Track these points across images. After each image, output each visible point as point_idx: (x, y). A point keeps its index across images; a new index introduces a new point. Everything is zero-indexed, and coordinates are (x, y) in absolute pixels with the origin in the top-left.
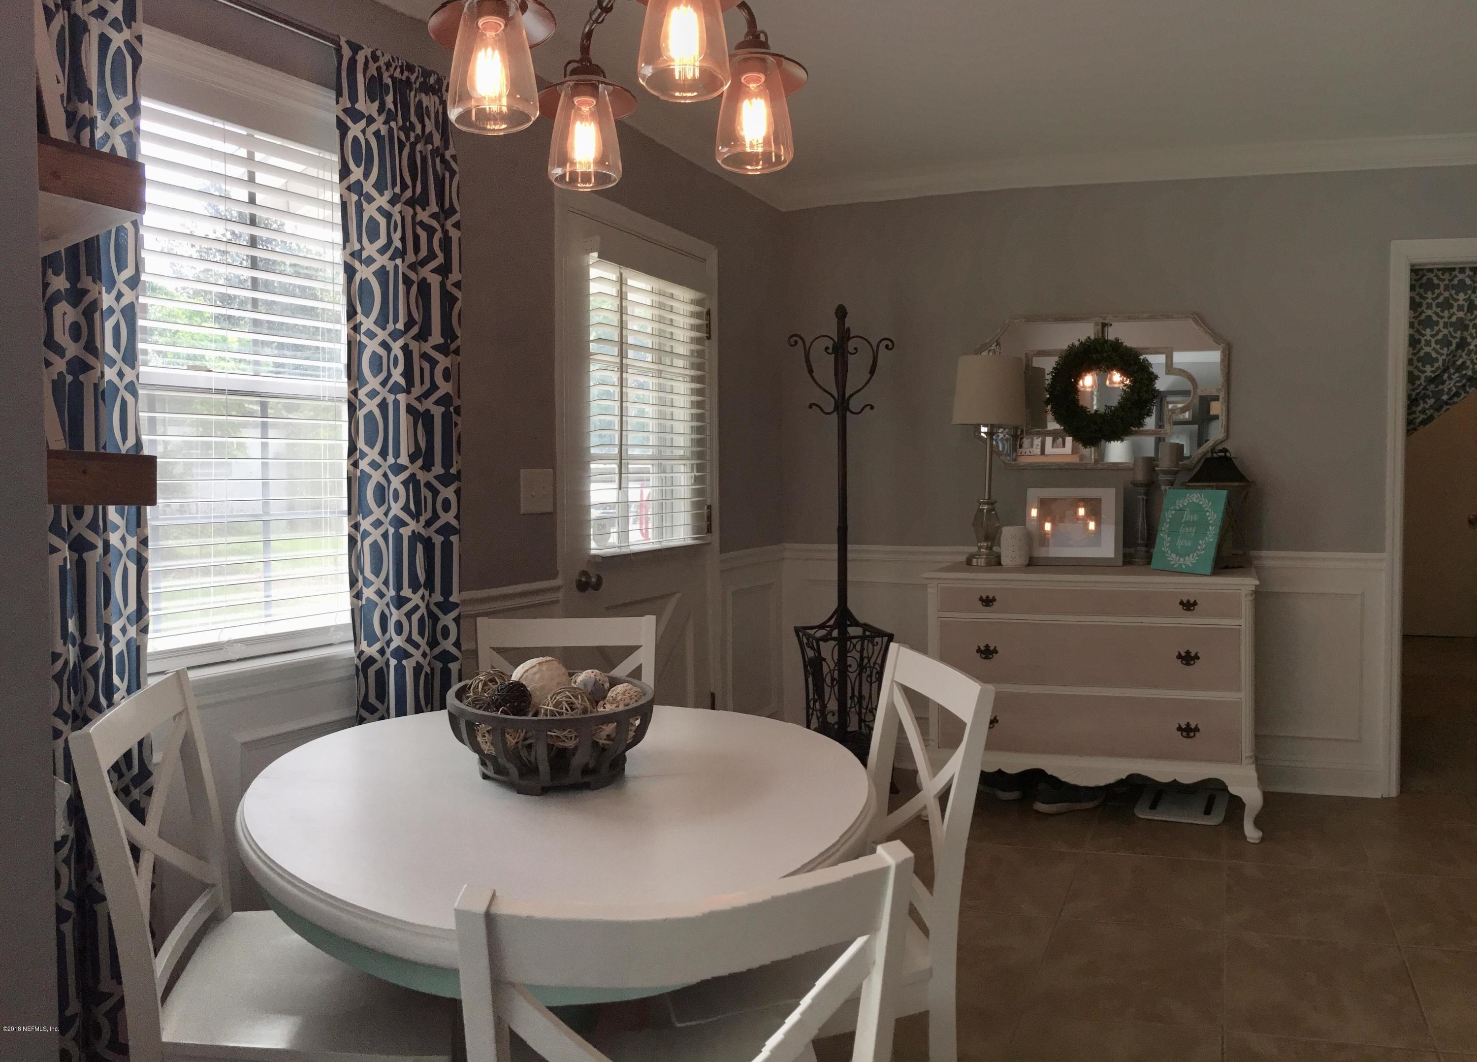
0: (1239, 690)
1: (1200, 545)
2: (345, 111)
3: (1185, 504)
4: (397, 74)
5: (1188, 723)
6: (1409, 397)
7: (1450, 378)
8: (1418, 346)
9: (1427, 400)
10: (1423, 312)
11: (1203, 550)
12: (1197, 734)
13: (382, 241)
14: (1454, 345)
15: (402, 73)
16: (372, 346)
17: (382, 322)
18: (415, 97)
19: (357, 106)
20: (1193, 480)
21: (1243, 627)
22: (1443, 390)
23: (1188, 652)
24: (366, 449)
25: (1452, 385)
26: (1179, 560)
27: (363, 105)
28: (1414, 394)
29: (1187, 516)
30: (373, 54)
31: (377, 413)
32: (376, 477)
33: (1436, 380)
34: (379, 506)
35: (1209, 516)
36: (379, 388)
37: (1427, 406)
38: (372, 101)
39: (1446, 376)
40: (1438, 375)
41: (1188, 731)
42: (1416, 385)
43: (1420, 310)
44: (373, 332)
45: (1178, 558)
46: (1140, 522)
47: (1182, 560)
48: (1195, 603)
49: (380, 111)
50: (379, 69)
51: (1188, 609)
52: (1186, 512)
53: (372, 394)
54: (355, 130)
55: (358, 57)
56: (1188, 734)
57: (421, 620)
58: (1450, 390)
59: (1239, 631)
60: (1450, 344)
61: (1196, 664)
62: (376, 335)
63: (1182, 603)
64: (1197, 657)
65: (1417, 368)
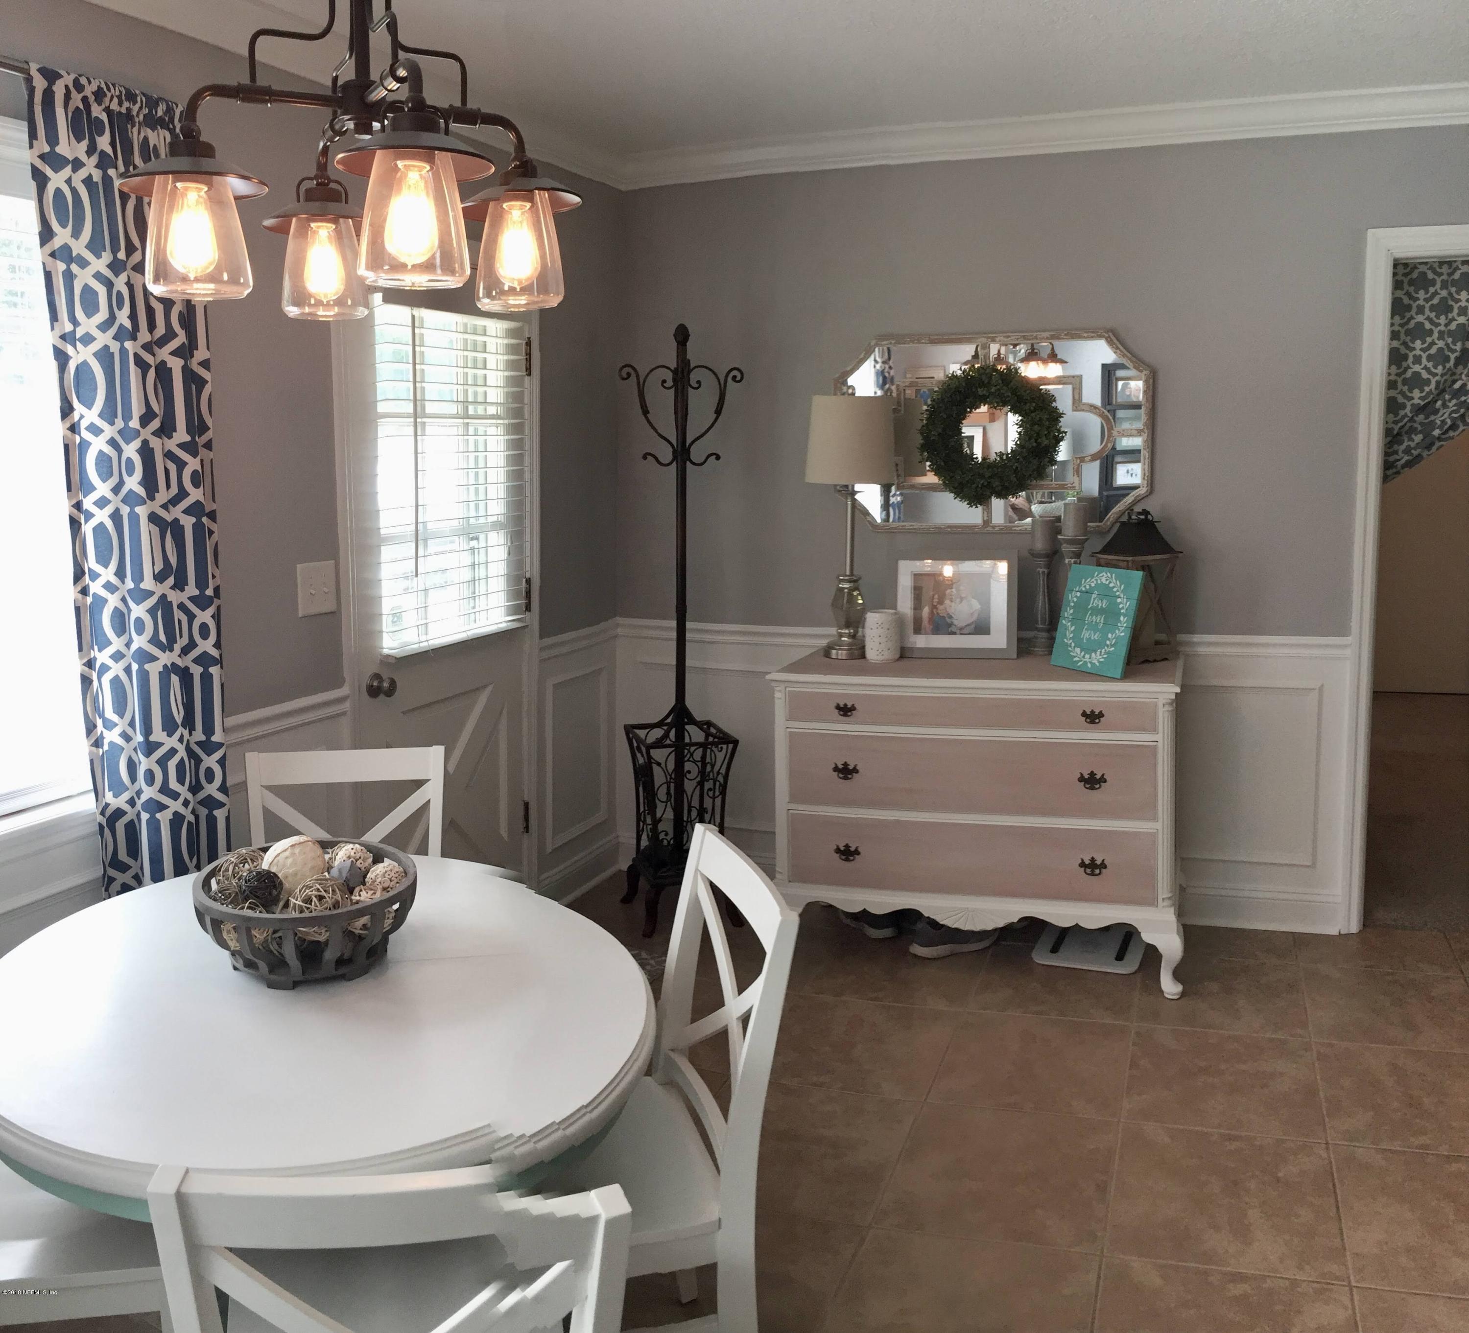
0: (1155, 819)
1: (1109, 639)
2: (42, 157)
3: (1093, 585)
4: (114, 106)
5: (1093, 858)
6: (1388, 432)
7: (1444, 405)
8: (1404, 364)
9: (1413, 436)
10: (1412, 318)
11: (1112, 646)
12: (1103, 871)
13: (102, 315)
14: (1452, 362)
15: (120, 104)
16: (98, 445)
17: (109, 414)
18: (139, 133)
19: (58, 149)
20: (1105, 550)
21: (1160, 745)
22: (1433, 421)
23: (1092, 774)
24: (98, 568)
25: (1446, 415)
26: (1084, 657)
27: (67, 147)
28: (1396, 428)
29: (1095, 602)
30: (76, 82)
31: (109, 524)
32: (113, 601)
33: (1427, 409)
34: (119, 635)
35: (1121, 603)
36: (109, 495)
37: (1413, 444)
38: (79, 140)
39: (1439, 403)
40: (1429, 403)
41: (1093, 867)
42: (1400, 417)
43: (1408, 315)
44: (98, 428)
45: (1083, 653)
46: (1041, 602)
47: (1087, 656)
48: (1101, 715)
49: (90, 151)
50: (85, 99)
51: (1092, 722)
52: (1094, 596)
53: (102, 503)
54: (57, 180)
55: (55, 88)
56: (1093, 871)
57: (180, 766)
58: (1443, 422)
59: (1155, 747)
60: (1447, 359)
61: (1102, 787)
62: (102, 431)
63: (1084, 714)
64: (1103, 780)
65: (1402, 393)
